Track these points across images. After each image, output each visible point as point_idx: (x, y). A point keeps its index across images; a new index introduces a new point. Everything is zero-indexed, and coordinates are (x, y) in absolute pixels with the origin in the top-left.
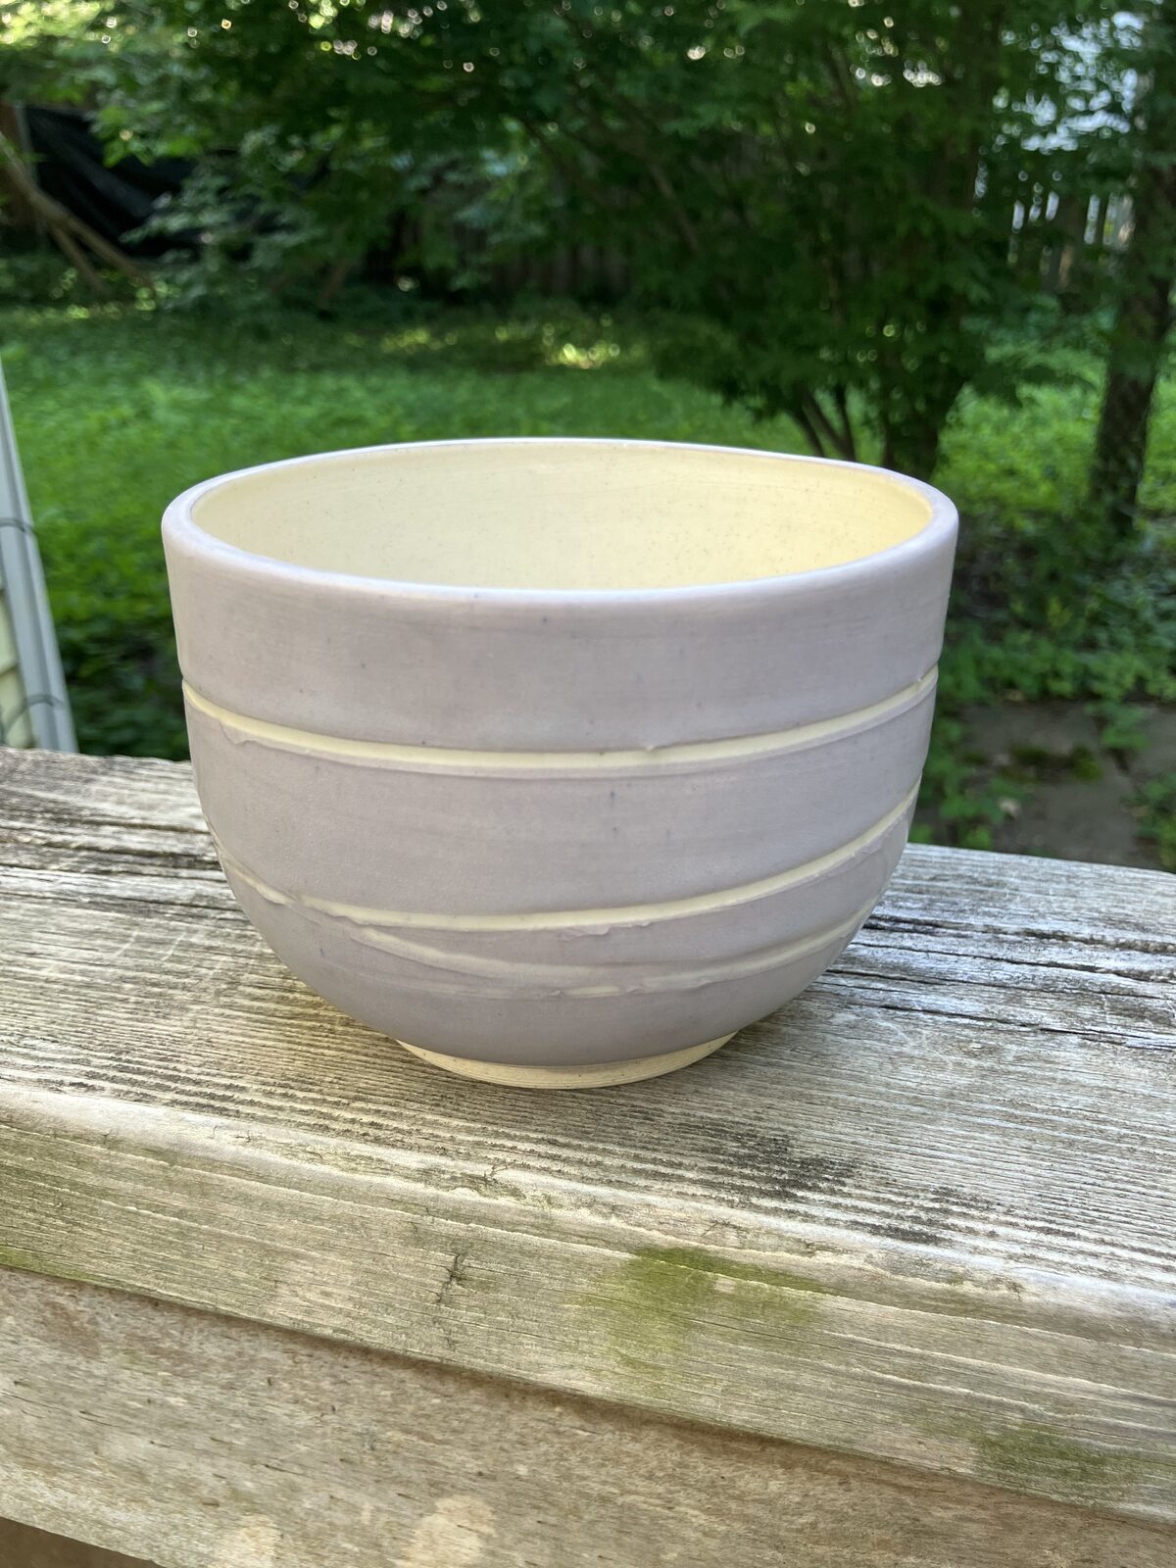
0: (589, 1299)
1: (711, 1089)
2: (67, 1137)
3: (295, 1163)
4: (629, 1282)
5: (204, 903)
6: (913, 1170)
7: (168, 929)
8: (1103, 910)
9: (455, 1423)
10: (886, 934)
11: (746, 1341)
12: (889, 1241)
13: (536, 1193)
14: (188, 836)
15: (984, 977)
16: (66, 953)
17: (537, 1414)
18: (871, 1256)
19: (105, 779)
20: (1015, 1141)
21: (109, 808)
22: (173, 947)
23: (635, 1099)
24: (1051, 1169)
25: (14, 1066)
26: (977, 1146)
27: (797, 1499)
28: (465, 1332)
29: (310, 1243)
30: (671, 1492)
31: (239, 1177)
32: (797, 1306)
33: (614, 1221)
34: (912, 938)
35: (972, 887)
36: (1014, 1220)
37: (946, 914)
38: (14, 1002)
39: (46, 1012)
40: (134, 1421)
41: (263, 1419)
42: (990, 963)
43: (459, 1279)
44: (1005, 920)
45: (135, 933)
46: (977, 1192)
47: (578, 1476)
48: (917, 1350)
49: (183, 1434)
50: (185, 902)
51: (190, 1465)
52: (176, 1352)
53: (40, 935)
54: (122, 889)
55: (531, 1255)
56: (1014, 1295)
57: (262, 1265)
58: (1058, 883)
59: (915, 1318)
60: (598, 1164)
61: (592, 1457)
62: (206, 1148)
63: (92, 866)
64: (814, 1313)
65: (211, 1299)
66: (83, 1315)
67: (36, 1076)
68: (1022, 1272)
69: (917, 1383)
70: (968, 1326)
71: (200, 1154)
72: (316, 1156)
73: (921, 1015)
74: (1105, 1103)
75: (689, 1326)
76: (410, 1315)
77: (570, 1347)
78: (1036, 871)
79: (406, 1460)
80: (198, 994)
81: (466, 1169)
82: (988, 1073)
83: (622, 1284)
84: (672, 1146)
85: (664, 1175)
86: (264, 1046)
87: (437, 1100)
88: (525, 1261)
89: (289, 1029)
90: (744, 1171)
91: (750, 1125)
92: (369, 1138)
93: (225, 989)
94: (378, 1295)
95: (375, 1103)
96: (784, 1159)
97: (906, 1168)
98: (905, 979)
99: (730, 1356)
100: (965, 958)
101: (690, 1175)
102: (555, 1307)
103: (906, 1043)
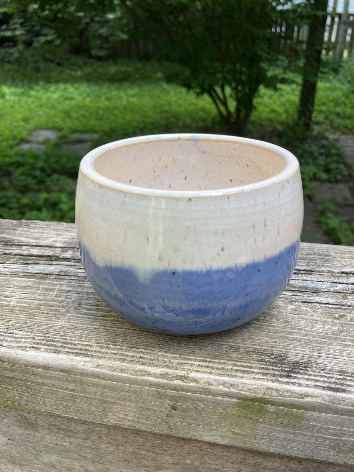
0: (222, 415)
1: (254, 337)
2: (29, 366)
3: (115, 373)
4: (237, 409)
5: (63, 274)
6: (329, 364)
7: (52, 284)
9: (165, 448)
10: (297, 275)
11: (277, 426)
12: (329, 392)
13: (203, 381)
14: (53, 249)
15: (332, 289)
16: (18, 295)
17: (194, 445)
18: (324, 398)
19: (20, 228)
21: (23, 239)
22: (56, 291)
23: (229, 342)
25: (7, 341)
26: (348, 353)
27: (283, 468)
28: (176, 426)
29: (120, 399)
30: (240, 467)
31: (95, 378)
32: (297, 415)
33: (232, 389)
34: (305, 276)
35: (320, 257)
37: (314, 267)
38: (3, 315)
39: (15, 319)
40: (51, 450)
41: (97, 449)
42: (333, 284)
43: (175, 409)
44: (334, 268)
45: (41, 287)
47: (208, 463)
48: (339, 428)
49: (68, 454)
50: (57, 274)
51: (71, 463)
52: (66, 429)
53: (7, 289)
54: (33, 270)
55: (201, 401)
57: (102, 406)
58: (347, 254)
59: (339, 418)
60: (223, 368)
61: (213, 457)
62: (83, 369)
63: (21, 262)
64: (303, 417)
65: (83, 417)
66: (32, 418)
67: (16, 345)
69: (337, 438)
71: (80, 371)
72: (123, 371)
73: (316, 305)
75: (257, 422)
76: (156, 421)
77: (214, 429)
78: (339, 250)
79: (147, 460)
80: (68, 309)
81: (177, 373)
82: (343, 325)
83: (234, 409)
84: (246, 360)
85: (247, 371)
86: (96, 328)
87: (161, 346)
88: (199, 403)
89: (103, 321)
90: (273, 368)
91: (271, 350)
92: (140, 363)
93: (77, 307)
94: (145, 415)
95: (140, 348)
96: (286, 362)
97: (327, 363)
98: (307, 292)
99: (271, 431)
100: (324, 283)
101: (256, 370)
102: (209, 417)
103: (314, 315)
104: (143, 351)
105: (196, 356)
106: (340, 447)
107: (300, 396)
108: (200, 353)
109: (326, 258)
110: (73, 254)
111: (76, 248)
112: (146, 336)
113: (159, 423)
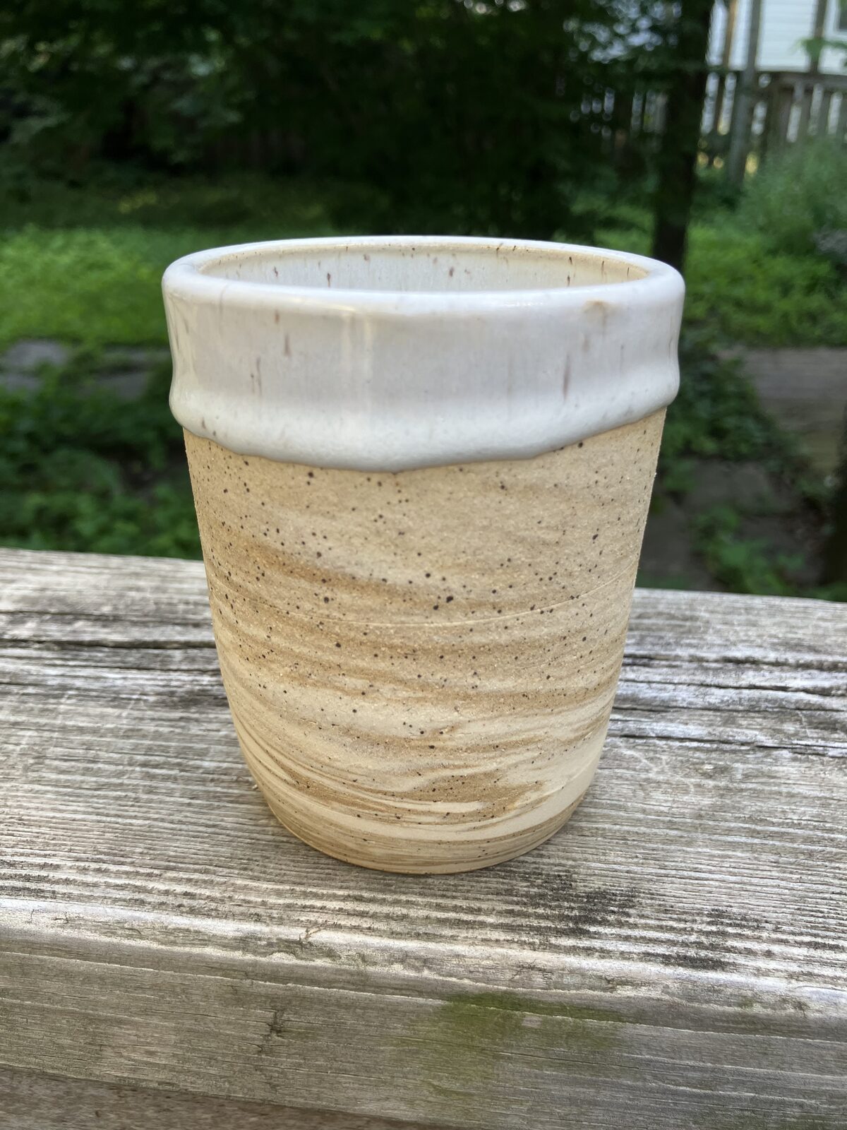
0: (403, 1041)
3: (115, 940)
4: (441, 1024)
6: (685, 894)
8: (780, 636)
11: (551, 1066)
12: (681, 970)
13: (350, 953)
15: (700, 702)
18: (667, 987)
20: (764, 857)
24: (801, 881)
26: (733, 865)
28: (285, 1077)
29: (132, 1010)
31: (60, 957)
32: (600, 1035)
33: (426, 973)
34: (633, 671)
35: (673, 622)
36: (784, 937)
37: (657, 648)
42: (702, 689)
43: (280, 1031)
44: (705, 649)
46: (745, 911)
48: (709, 1064)
52: (8, 1094)
55: (347, 1007)
56: (800, 1014)
58: (740, 614)
59: (709, 1038)
60: (404, 917)
62: (26, 933)
64: (614, 1039)
65: (38, 1064)
68: (805, 990)
69: (707, 1092)
70: (757, 1042)
71: (19, 938)
73: (657, 742)
74: (826, 812)
75: (496, 1057)
76: (232, 1066)
77: (385, 1083)
80: (7, 771)
81: (281, 934)
82: (725, 792)
83: (435, 1026)
84: (468, 891)
85: (467, 923)
86: (74, 820)
87: (245, 864)
88: (342, 1013)
89: (96, 800)
90: (538, 910)
91: (535, 863)
92: (184, 909)
93: (32, 765)
94: (200, 1050)
95: (187, 870)
96: (571, 895)
97: (679, 893)
98: (635, 709)
99: (535, 1080)
100: (680, 686)
101: (490, 920)
102: (371, 1050)
103: (651, 769)
104: (196, 876)
105: (336, 887)
106: (717, 1115)
107: (604, 984)
108: (347, 878)
109: (686, 625)
110: (40, 630)
111: (46, 613)
112: (207, 837)
113: (240, 1071)
